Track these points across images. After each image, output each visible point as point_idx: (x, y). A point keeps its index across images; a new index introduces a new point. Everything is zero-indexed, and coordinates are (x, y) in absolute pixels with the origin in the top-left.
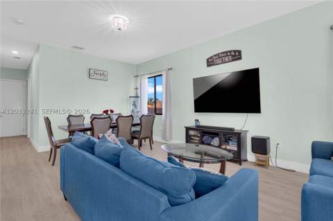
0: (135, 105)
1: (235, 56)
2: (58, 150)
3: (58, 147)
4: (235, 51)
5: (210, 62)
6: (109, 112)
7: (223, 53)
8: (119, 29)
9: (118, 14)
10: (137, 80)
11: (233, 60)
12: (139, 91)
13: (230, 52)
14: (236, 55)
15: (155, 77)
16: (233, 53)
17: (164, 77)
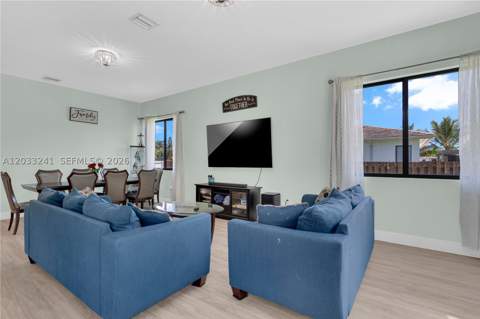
0: (138, 157)
1: (250, 102)
2: (22, 215)
3: (22, 211)
4: (251, 97)
5: (227, 107)
6: (97, 167)
7: (239, 97)
8: (106, 65)
9: (103, 46)
10: (141, 123)
11: (249, 107)
12: (143, 138)
13: (246, 97)
14: (252, 102)
15: (165, 121)
16: (248, 99)
17: (175, 121)
